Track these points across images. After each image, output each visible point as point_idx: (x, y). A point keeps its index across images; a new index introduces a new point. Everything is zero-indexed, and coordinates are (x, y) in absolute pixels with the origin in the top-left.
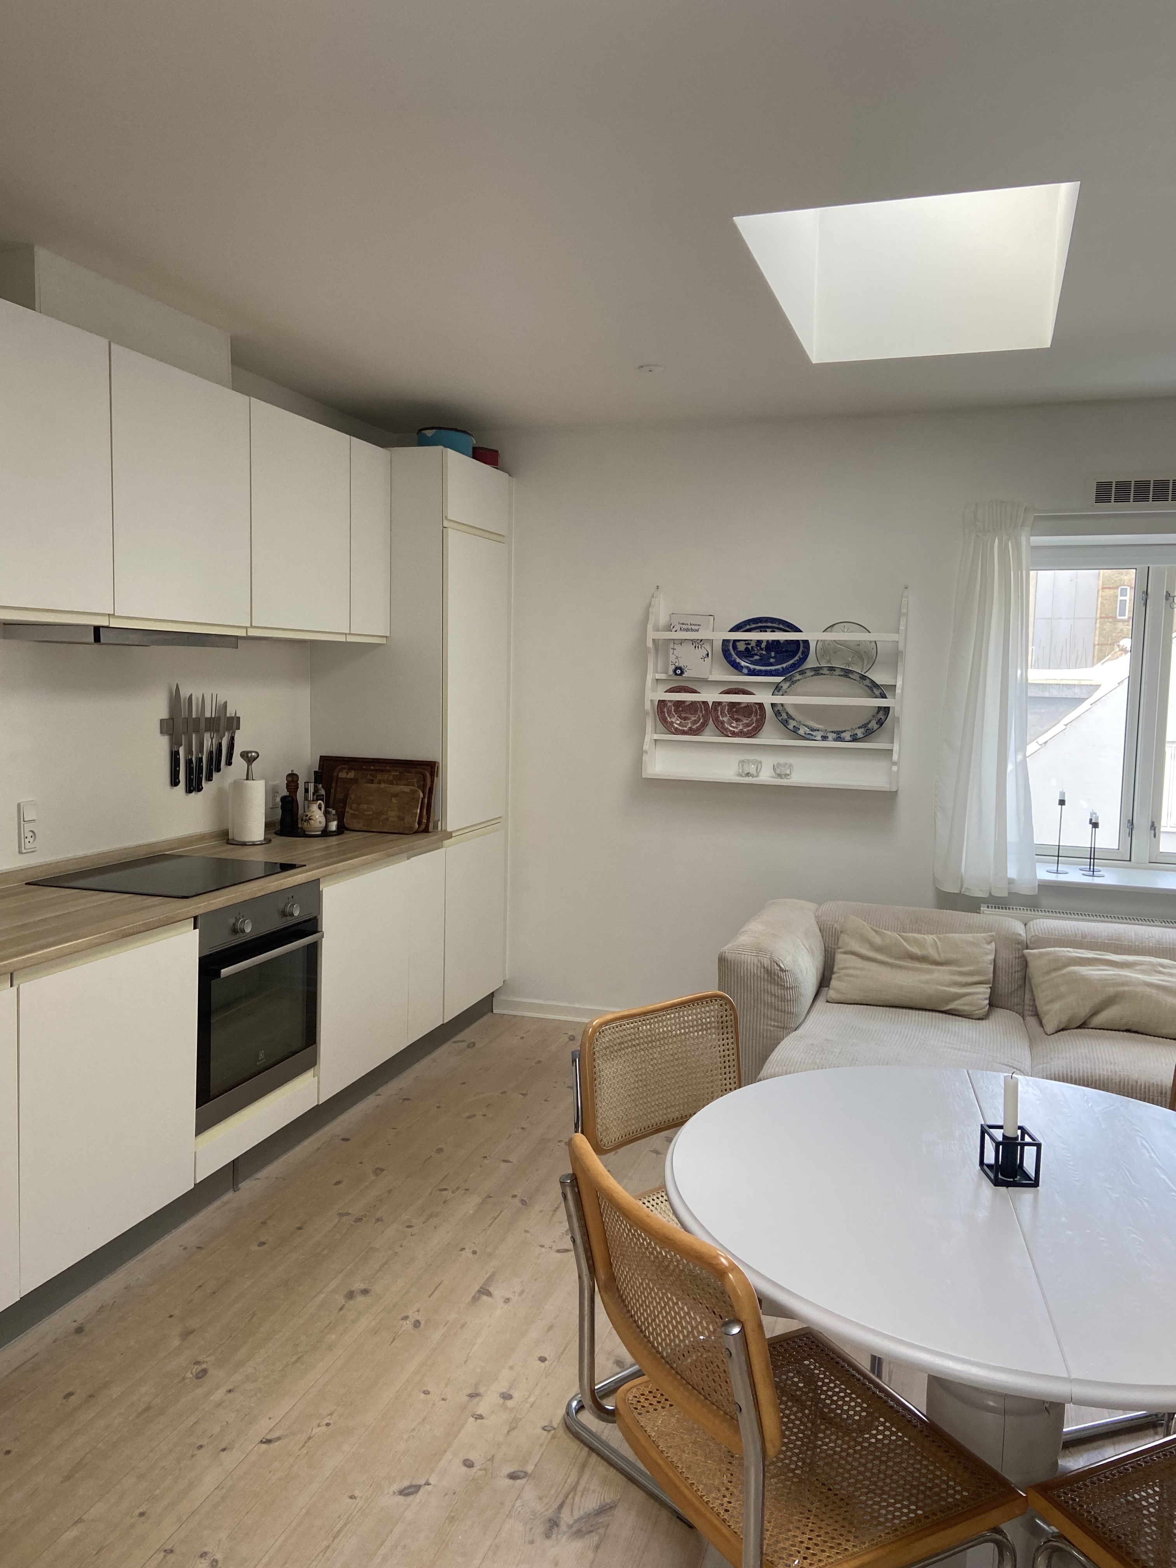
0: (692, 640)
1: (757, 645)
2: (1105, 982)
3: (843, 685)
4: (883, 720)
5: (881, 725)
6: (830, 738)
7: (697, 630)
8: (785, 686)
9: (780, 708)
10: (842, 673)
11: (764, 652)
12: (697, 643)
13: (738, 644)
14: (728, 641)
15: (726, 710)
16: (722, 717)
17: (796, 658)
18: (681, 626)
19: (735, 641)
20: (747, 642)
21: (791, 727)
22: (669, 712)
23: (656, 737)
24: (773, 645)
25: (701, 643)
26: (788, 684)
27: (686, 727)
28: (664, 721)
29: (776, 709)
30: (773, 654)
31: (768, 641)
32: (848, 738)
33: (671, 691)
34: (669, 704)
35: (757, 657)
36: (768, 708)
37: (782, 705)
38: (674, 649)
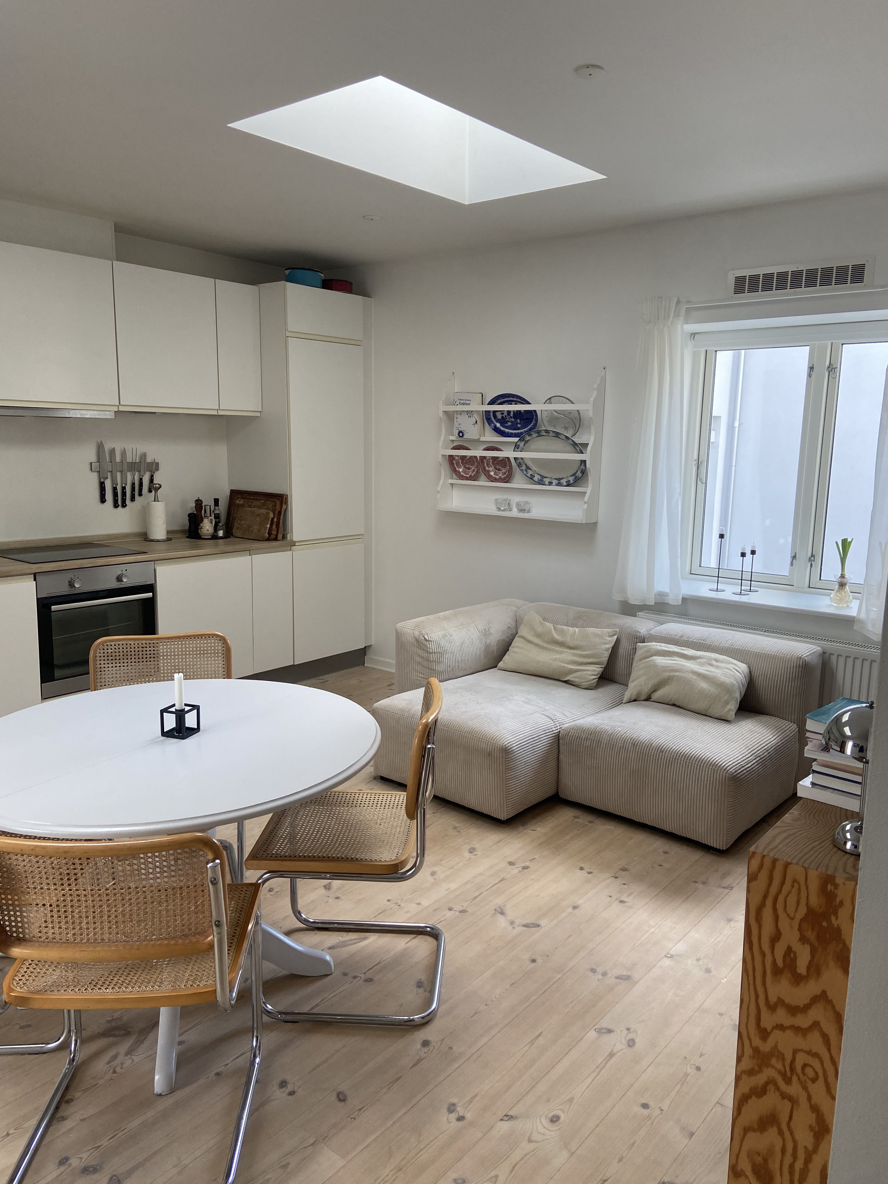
0: (467, 411)
1: (508, 414)
2: (665, 669)
3: (558, 444)
4: (584, 469)
5: (583, 473)
6: (554, 484)
7: (469, 404)
8: (522, 444)
9: (521, 461)
10: (554, 435)
11: (513, 420)
12: (470, 413)
13: (497, 413)
14: (489, 412)
15: (491, 462)
16: (489, 467)
17: (532, 424)
18: (460, 401)
19: (494, 412)
20: (502, 412)
21: (529, 475)
22: (457, 463)
23: (451, 481)
24: (518, 414)
25: (472, 414)
26: (523, 443)
27: (468, 474)
28: (455, 471)
29: (518, 462)
30: (518, 421)
31: (514, 411)
32: (565, 484)
33: (455, 448)
34: (457, 458)
35: (509, 424)
36: (513, 461)
37: (522, 459)
38: (457, 418)
